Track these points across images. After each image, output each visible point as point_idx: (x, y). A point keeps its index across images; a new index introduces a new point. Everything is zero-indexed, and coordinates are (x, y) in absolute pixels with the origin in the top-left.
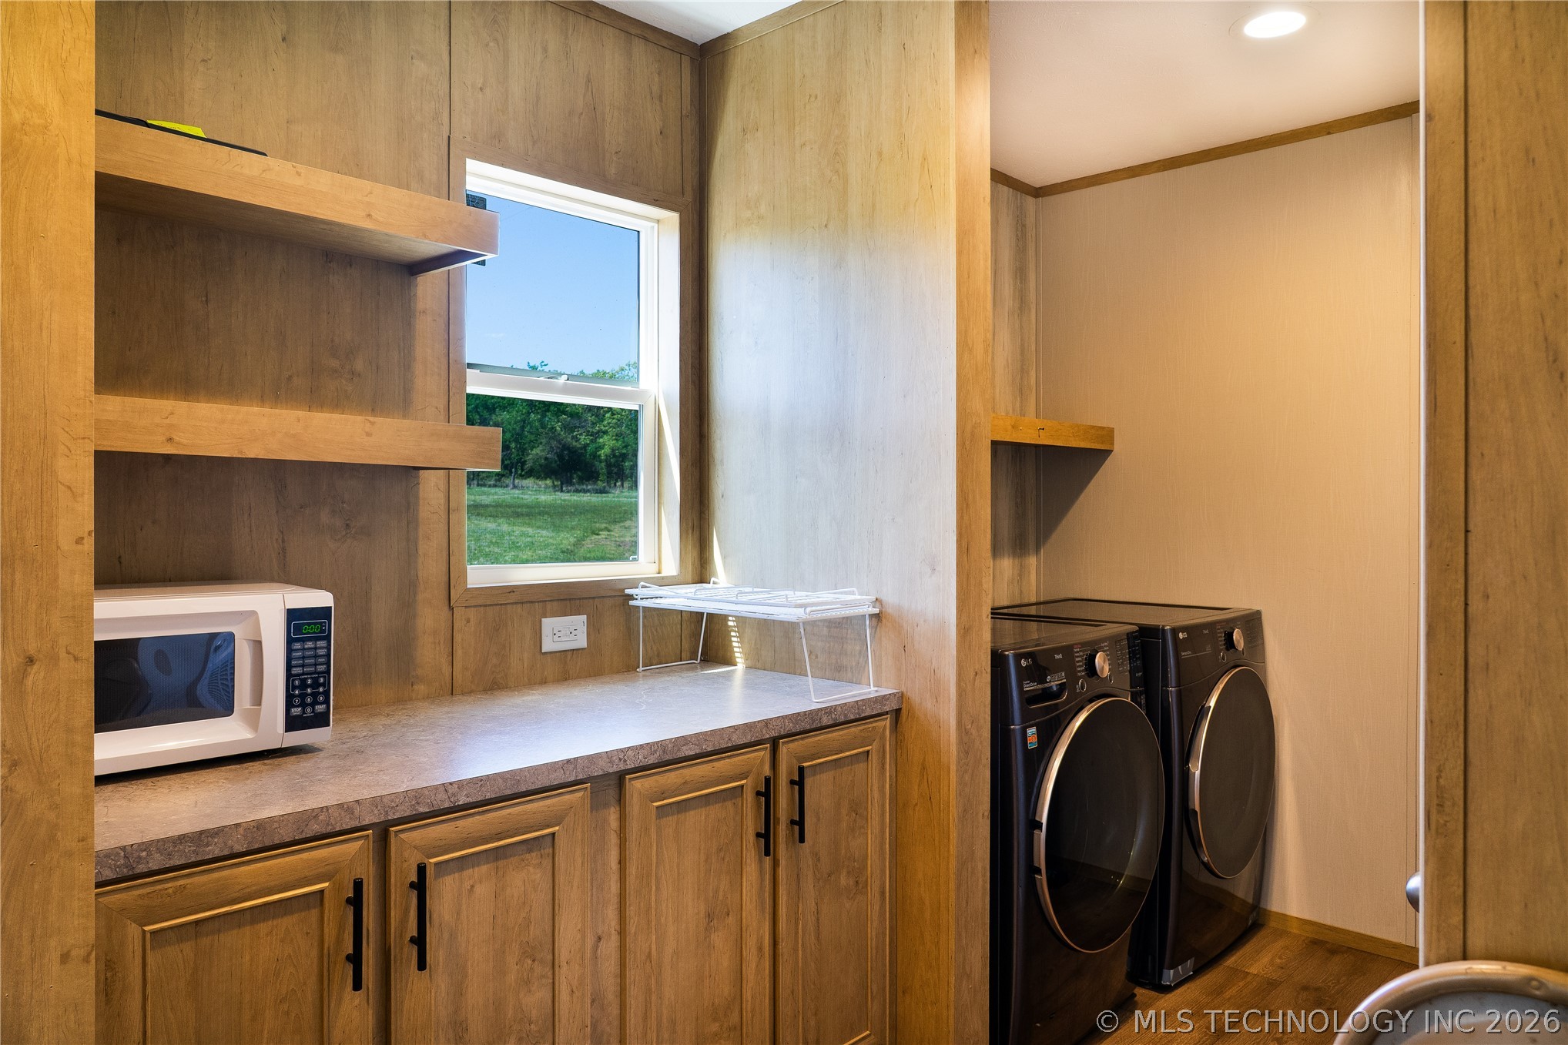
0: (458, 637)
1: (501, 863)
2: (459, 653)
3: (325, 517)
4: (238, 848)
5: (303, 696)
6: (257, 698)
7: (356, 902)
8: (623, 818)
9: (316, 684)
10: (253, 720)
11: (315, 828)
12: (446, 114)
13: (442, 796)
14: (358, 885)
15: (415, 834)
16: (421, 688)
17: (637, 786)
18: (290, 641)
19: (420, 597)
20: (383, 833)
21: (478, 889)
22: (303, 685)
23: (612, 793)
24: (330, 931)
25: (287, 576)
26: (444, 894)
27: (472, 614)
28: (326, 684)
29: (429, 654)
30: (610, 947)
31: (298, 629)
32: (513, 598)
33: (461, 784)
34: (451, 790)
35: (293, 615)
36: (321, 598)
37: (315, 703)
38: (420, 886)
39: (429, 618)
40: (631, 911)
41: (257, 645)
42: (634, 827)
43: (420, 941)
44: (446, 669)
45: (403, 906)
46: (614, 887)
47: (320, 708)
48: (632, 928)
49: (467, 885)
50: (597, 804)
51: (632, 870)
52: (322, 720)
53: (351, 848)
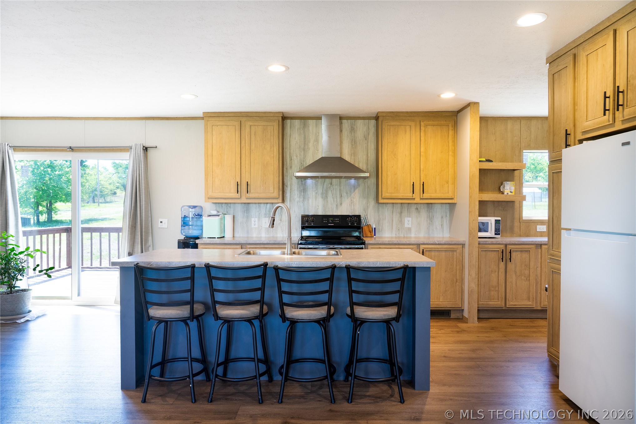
0: (521, 227)
1: (522, 253)
2: (521, 230)
3: (500, 208)
4: (490, 243)
5: (497, 231)
6: (491, 230)
7: (503, 252)
8: (541, 251)
9: (498, 229)
10: (491, 233)
11: (498, 243)
12: (520, 144)
13: (513, 242)
14: (503, 250)
15: (510, 246)
16: (515, 235)
17: (543, 247)
18: (495, 224)
19: (515, 221)
20: (506, 245)
21: (518, 255)
22: (497, 229)
23: (540, 247)
24: (500, 255)
25: (494, 216)
26: (513, 254)
27: (524, 224)
28: (500, 230)
29: (516, 230)
30: (539, 269)
31: (496, 222)
32: (531, 222)
33: (516, 241)
34: (515, 242)
35: (496, 220)
36: (499, 218)
37: (498, 232)
38: (510, 252)
39: (516, 224)
40: (542, 264)
41: (491, 224)
42: (543, 252)
43: (510, 259)
44: (519, 232)
45: (508, 254)
46: (540, 261)
47: (499, 233)
48: (543, 267)
49: (517, 254)
50: (536, 248)
51: (543, 259)
52: (499, 234)
53: (502, 246)
